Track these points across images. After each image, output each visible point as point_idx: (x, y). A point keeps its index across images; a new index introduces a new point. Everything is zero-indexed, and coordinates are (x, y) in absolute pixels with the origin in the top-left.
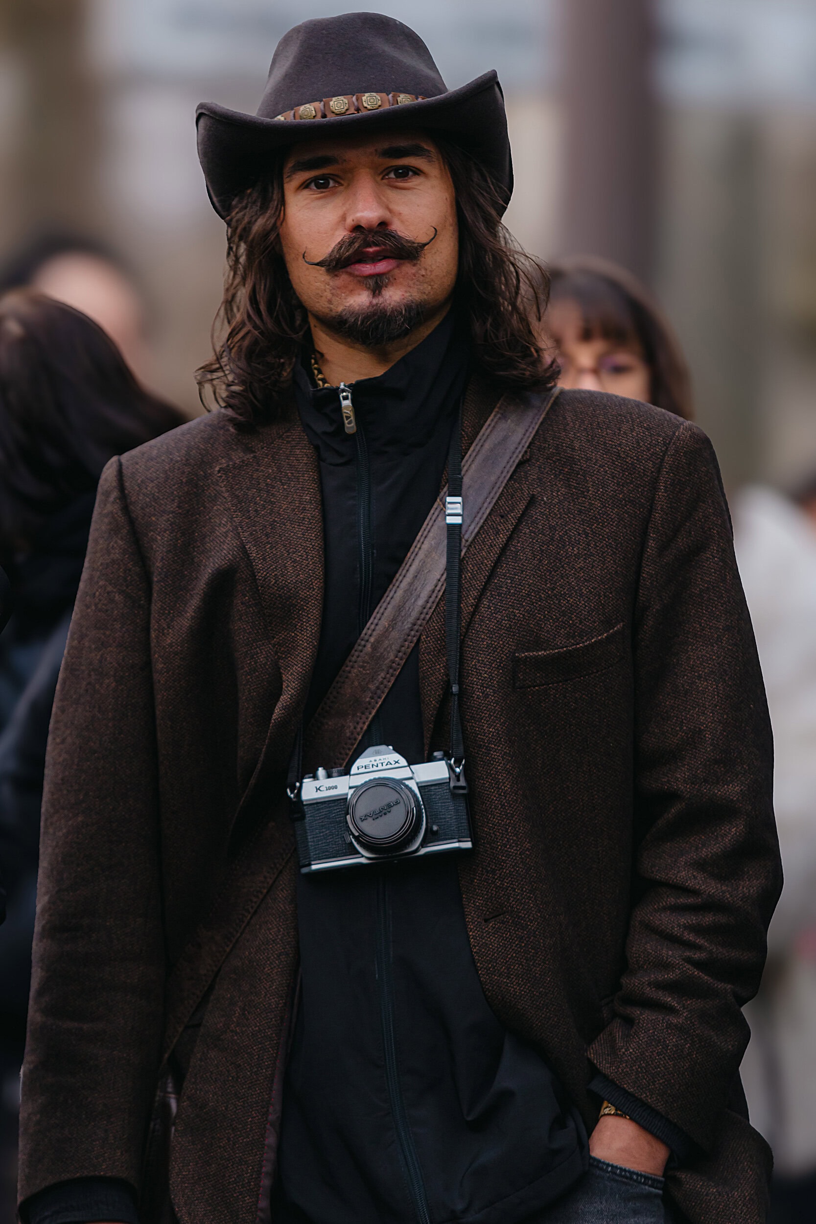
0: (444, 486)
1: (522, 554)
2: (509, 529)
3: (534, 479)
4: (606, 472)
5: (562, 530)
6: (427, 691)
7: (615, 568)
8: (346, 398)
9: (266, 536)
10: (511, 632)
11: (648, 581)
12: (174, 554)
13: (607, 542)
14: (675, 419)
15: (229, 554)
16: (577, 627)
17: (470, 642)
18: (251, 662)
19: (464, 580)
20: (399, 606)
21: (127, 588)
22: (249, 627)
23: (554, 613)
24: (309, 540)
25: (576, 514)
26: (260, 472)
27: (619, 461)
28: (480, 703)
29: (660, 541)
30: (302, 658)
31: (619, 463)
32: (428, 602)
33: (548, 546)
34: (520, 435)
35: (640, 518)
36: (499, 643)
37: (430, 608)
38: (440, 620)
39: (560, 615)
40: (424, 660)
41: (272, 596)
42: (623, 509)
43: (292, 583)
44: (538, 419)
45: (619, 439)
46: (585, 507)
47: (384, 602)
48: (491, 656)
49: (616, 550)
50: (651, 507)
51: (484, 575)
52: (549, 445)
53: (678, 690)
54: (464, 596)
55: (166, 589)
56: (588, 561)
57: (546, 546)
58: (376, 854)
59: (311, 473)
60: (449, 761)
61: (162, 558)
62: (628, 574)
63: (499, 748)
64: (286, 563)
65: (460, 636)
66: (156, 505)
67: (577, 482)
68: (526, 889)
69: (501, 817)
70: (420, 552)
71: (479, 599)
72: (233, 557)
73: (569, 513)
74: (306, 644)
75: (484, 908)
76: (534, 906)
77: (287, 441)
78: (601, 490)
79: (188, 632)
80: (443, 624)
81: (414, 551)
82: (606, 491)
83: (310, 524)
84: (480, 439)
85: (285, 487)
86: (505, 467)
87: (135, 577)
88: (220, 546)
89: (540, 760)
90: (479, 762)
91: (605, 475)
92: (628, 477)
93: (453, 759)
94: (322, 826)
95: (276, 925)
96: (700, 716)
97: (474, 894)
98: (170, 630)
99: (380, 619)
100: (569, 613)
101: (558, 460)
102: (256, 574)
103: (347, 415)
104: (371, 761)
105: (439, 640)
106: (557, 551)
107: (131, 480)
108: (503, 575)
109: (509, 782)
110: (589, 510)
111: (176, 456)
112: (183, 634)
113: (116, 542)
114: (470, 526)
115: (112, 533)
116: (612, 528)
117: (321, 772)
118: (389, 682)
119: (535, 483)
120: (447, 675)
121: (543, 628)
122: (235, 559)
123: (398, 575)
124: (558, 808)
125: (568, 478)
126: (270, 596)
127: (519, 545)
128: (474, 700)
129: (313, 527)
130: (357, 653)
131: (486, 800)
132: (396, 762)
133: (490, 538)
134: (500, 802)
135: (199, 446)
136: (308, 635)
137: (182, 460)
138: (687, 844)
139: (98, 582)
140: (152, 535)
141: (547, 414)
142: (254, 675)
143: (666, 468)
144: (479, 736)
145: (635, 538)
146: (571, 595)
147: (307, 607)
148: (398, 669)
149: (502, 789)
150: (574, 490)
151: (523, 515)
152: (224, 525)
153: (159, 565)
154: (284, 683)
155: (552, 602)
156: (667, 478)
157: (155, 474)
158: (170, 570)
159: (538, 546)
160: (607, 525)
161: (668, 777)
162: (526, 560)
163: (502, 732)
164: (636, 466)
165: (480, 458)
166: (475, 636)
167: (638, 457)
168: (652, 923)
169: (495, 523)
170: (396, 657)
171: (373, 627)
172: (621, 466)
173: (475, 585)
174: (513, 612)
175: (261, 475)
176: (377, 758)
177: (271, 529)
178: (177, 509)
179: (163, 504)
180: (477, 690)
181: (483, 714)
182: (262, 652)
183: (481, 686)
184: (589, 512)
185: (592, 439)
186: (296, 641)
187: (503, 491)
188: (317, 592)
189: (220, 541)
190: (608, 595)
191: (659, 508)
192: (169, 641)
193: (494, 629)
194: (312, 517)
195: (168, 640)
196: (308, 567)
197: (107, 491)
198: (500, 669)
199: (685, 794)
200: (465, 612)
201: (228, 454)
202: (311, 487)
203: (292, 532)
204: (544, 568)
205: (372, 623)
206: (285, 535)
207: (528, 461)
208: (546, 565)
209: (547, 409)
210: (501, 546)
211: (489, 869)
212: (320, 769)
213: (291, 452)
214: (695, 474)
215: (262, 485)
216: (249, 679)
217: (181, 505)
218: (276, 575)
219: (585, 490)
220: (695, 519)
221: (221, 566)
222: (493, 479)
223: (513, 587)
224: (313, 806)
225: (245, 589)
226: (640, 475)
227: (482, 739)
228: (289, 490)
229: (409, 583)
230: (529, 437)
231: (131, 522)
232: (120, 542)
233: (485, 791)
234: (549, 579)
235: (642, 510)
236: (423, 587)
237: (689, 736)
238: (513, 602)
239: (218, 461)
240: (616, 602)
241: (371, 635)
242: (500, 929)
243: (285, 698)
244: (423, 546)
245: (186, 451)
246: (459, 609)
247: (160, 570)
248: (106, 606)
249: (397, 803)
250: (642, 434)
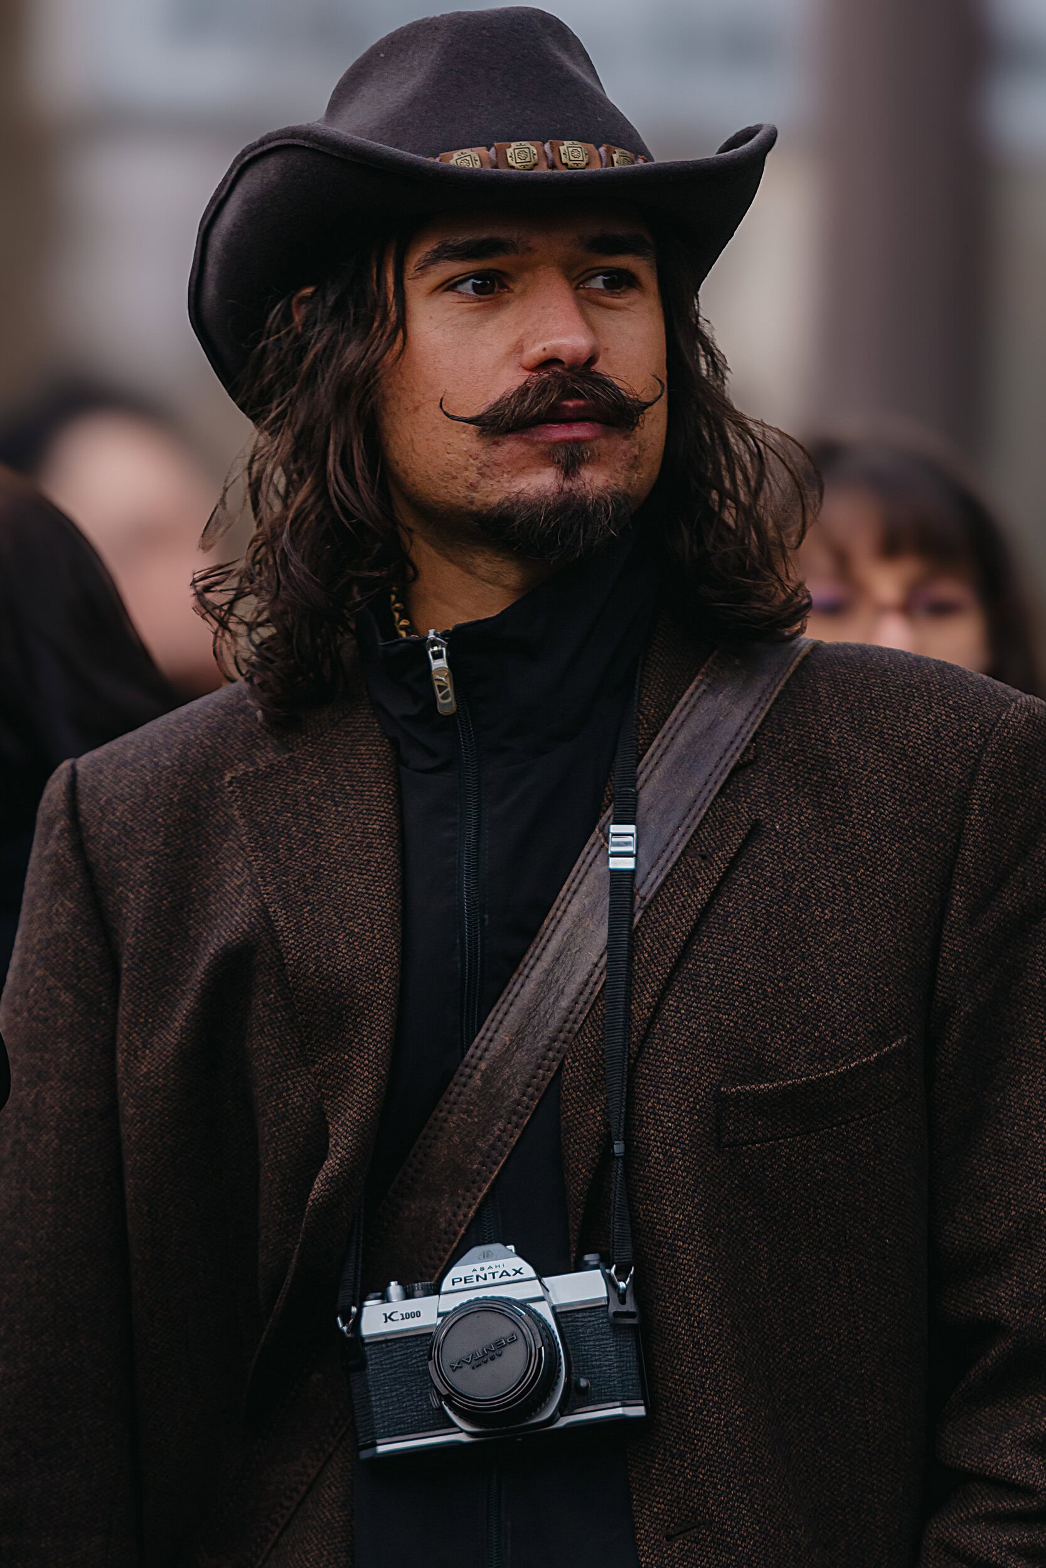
0: (608, 807)
1: (734, 921)
2: (714, 878)
3: (760, 793)
4: (882, 782)
5: (805, 879)
6: (573, 1152)
7: (895, 943)
8: (438, 655)
9: (304, 891)
10: (714, 1051)
11: (951, 965)
12: (155, 924)
13: (880, 898)
14: (1004, 692)
15: (244, 922)
16: (828, 1042)
17: (646, 1068)
18: (278, 1104)
19: (637, 964)
20: (528, 1009)
21: (79, 981)
22: (275, 1045)
23: (788, 1020)
24: (376, 898)
25: (830, 852)
26: (300, 784)
27: (905, 763)
28: (659, 1171)
29: (972, 898)
30: (360, 1097)
31: (904, 766)
32: (576, 1003)
33: (782, 907)
34: (739, 721)
35: (938, 858)
36: (692, 1070)
37: (581, 1012)
38: (597, 1032)
39: (798, 1022)
40: (568, 1100)
41: (311, 992)
42: (910, 843)
43: (345, 970)
44: (772, 693)
45: (906, 726)
46: (845, 841)
47: (503, 1002)
48: (679, 1092)
49: (897, 912)
50: (958, 840)
51: (670, 955)
52: (787, 737)
53: (1003, 1150)
54: (637, 992)
55: (141, 982)
56: (847, 932)
57: (776, 907)
58: (480, 1427)
59: (384, 786)
60: (607, 1271)
61: (136, 930)
62: (917, 953)
63: (691, 1247)
64: (335, 937)
65: (630, 1057)
66: (128, 841)
67: (833, 799)
68: (735, 1485)
69: (693, 1364)
70: (565, 918)
71: (661, 996)
72: (249, 927)
73: (818, 850)
74: (366, 1074)
75: (666, 1517)
76: (749, 1514)
77: (346, 732)
78: (873, 812)
79: (176, 1054)
80: (602, 1040)
81: (555, 915)
82: (881, 813)
83: (379, 871)
84: (670, 728)
85: (340, 809)
86: (710, 775)
87: (93, 963)
88: (231, 908)
89: (765, 1268)
90: (658, 1271)
91: (881, 787)
92: (918, 790)
93: (614, 1267)
94: (395, 1379)
95: (316, 1545)
96: (1038, 1193)
97: (650, 1494)
98: (147, 1052)
99: (496, 1032)
100: (814, 1019)
101: (803, 761)
102: (285, 955)
103: (441, 684)
104: (475, 1270)
105: (595, 1066)
106: (796, 914)
107: (90, 800)
108: (702, 956)
109: (708, 1304)
110: (852, 845)
111: (165, 759)
112: (168, 1057)
113: (62, 904)
114: (649, 874)
115: (56, 888)
116: (890, 876)
117: (394, 1288)
118: (511, 1137)
119: (762, 800)
120: (608, 1125)
121: (769, 1044)
122: (253, 931)
123: (527, 957)
124: (798, 1349)
125: (818, 792)
126: (307, 993)
127: (731, 905)
128: (650, 1167)
129: (384, 875)
130: (457, 1089)
131: (669, 1334)
132: (518, 1272)
133: (682, 893)
134: (691, 1339)
135: (202, 742)
136: (371, 1058)
137: (174, 765)
138: (1017, 1409)
139: (32, 971)
140: (121, 892)
141: (787, 684)
142: (283, 1125)
143: (984, 775)
144: (658, 1227)
145: (930, 893)
146: (818, 989)
147: (371, 1011)
148: (527, 1114)
149: (696, 1317)
150: (827, 812)
151: (739, 853)
152: (238, 873)
153: (130, 941)
154: (331, 1140)
155: (785, 1001)
156: (986, 790)
157: (128, 790)
158: (149, 950)
159: (763, 906)
160: (882, 871)
161: (985, 1296)
162: (742, 930)
163: (696, 1220)
164: (934, 772)
165: (669, 758)
166: (653, 1059)
167: (936, 756)
168: (955, 1544)
169: (691, 868)
170: (524, 1095)
171: (484, 1044)
172: (906, 771)
173: (654, 973)
174: (717, 1017)
175: (301, 789)
176: (486, 1265)
177: (315, 879)
178: (162, 847)
179: (139, 840)
180: (655, 1149)
181: (665, 1190)
182: (295, 1087)
183: (661, 1143)
184: (852, 849)
185: (860, 726)
186: (351, 1068)
187: (707, 814)
188: (386, 986)
189: (230, 900)
190: (883, 989)
191: (970, 842)
192: (145, 1070)
193: (686, 1047)
194: (383, 859)
195: (143, 1067)
196: (373, 943)
197: (49, 818)
198: (694, 1115)
199: (1011, 1325)
200: (638, 1018)
201: (248, 755)
202: (382, 809)
203: (348, 885)
204: (773, 944)
205: (483, 1038)
206: (336, 891)
207: (751, 763)
208: (776, 938)
209: (787, 676)
210: (699, 906)
211: (675, 1451)
212: (393, 1283)
213: (351, 750)
214: (1034, 784)
215: (302, 806)
216: (274, 1132)
217: (169, 840)
218: (317, 956)
219: (845, 812)
220: (1032, 860)
221: (231, 943)
222: (690, 793)
223: (719, 976)
224: (380, 1347)
225: (269, 980)
226: (940, 786)
227: (663, 1231)
228: (346, 814)
229: (546, 971)
230: (753, 724)
231: (88, 869)
232: (68, 903)
233: (668, 1319)
234: (781, 962)
235: (942, 845)
236: (570, 975)
237: (1020, 1226)
238: (718, 1002)
239: (232, 766)
240: (896, 1000)
241: (480, 1059)
242: (692, 1553)
243: (331, 1164)
244: (571, 908)
245: (181, 751)
246: (628, 1012)
247: (131, 950)
248: (45, 1011)
249: (513, 1341)
250: (944, 717)
